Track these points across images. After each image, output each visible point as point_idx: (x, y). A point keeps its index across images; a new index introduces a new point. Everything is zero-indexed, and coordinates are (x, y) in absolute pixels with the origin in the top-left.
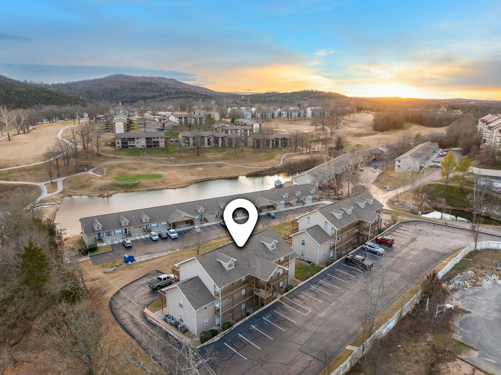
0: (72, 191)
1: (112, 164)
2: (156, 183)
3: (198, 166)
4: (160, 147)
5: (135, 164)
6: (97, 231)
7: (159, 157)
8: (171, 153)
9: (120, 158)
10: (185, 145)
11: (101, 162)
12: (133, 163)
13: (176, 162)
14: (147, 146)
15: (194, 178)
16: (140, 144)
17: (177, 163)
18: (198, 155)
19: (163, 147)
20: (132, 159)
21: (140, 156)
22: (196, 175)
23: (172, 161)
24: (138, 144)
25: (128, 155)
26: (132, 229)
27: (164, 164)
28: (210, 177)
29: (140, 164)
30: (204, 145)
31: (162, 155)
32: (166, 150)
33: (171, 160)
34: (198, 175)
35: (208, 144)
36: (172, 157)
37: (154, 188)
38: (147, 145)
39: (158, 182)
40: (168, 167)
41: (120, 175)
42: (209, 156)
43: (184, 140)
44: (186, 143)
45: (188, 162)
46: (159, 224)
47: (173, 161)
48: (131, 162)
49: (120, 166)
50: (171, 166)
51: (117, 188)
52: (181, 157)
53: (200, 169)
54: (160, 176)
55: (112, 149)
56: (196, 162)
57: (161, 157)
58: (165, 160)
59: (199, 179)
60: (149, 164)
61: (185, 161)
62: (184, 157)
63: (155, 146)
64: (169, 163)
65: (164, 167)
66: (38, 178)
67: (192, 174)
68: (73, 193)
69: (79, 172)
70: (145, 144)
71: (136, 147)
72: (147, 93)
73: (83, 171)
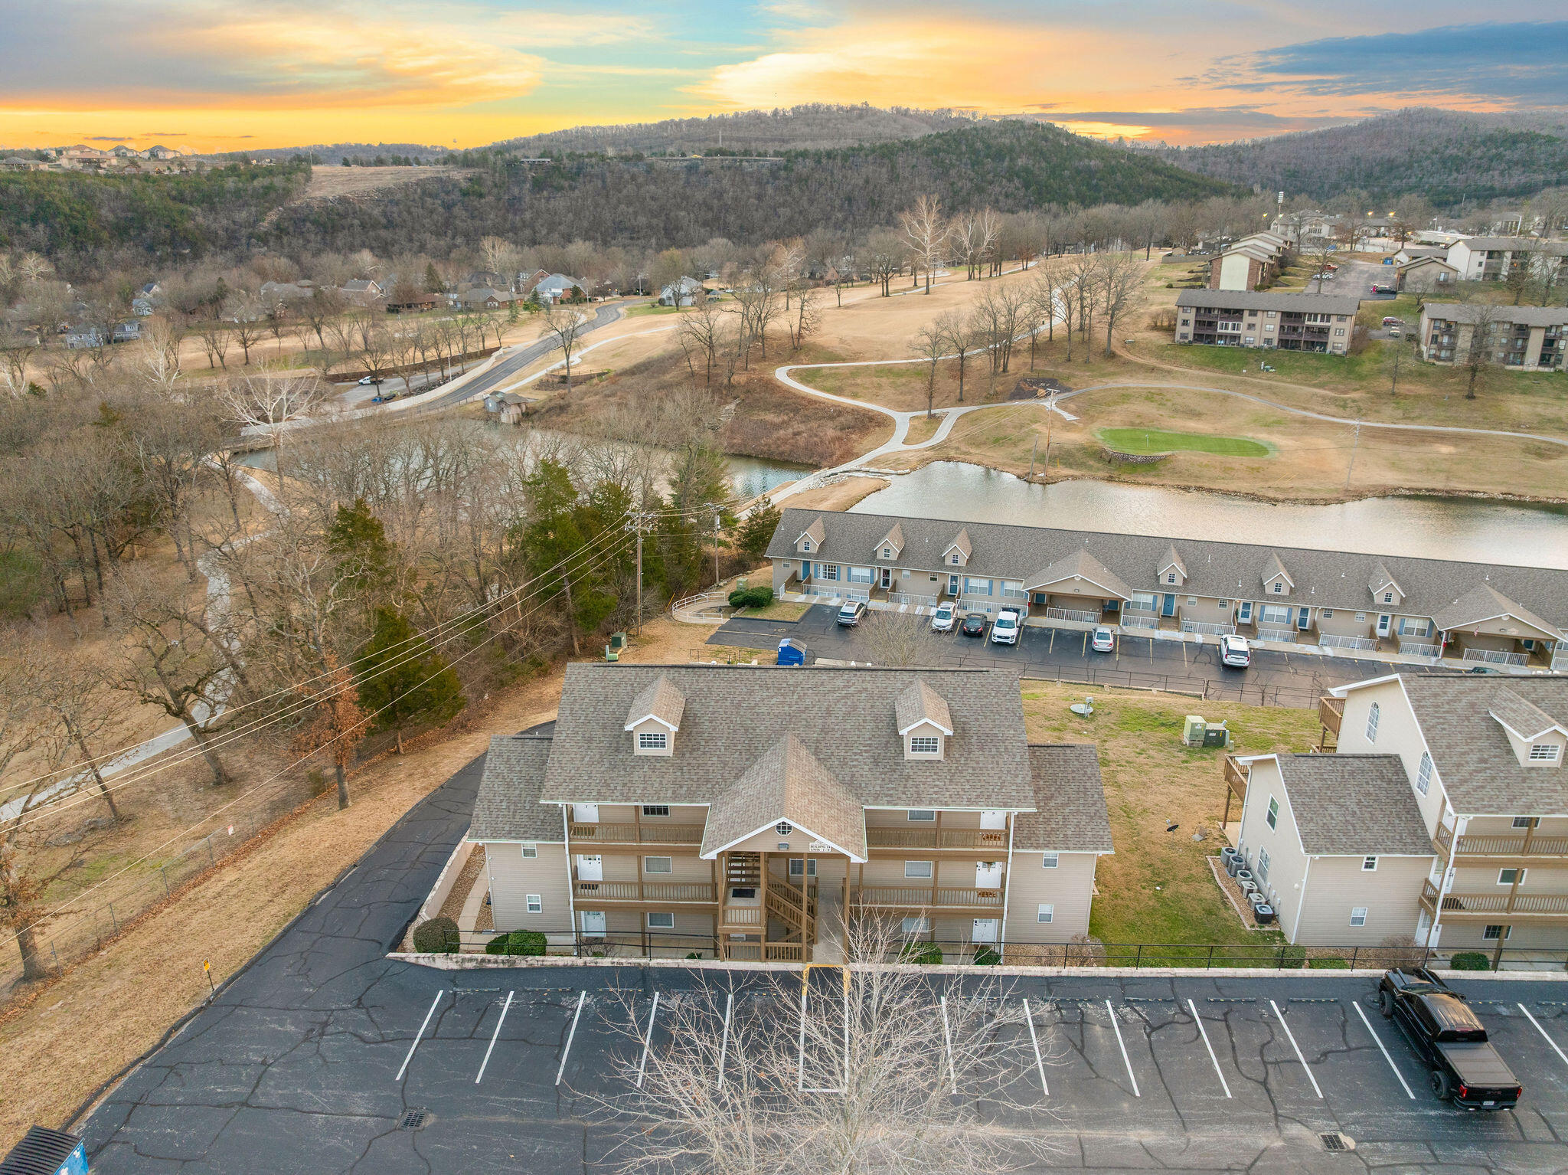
0: (964, 448)
1: (1127, 389)
2: (1227, 469)
3: (1441, 438)
4: (1329, 349)
5: (1207, 396)
6: (803, 555)
7: (1309, 386)
8: (1361, 378)
9: (1169, 372)
10: (1433, 352)
11: (1104, 376)
12: (1200, 394)
13: (1359, 410)
14: (1280, 340)
15: (1391, 478)
16: (1256, 332)
17: (1365, 415)
18: (1471, 397)
19: (1339, 352)
20: (1207, 379)
21: (1238, 373)
22: (1408, 470)
23: (1344, 407)
24: (1251, 332)
25: (1202, 366)
26: (904, 576)
27: (1313, 410)
28: (1468, 487)
29: (1226, 398)
30: (1522, 363)
31: (1324, 378)
32: (1348, 363)
33: (1345, 400)
34: (1420, 471)
35: (1544, 360)
36: (1356, 390)
37: (1207, 485)
38: (1285, 337)
39: (1237, 466)
40: (1318, 423)
41: (1132, 424)
42: (1518, 406)
43: (1436, 332)
44: (1441, 347)
45: (1407, 418)
46: (996, 584)
47: (1351, 405)
48: (1198, 389)
49: (1150, 396)
50: (1333, 423)
51: (1091, 463)
52: (1393, 394)
53: (1445, 449)
54: (1261, 450)
55: (1159, 339)
56: (1444, 422)
57: (1314, 386)
58: (1324, 397)
59: (1408, 485)
60: (1255, 403)
61: (1399, 413)
62: (1406, 397)
63: (1311, 345)
64: (1333, 409)
65: (1304, 422)
66: (909, 398)
67: (1393, 465)
68: (965, 453)
69: (1021, 398)
70: (1275, 336)
71: (1242, 342)
72: (1502, 174)
73: (1033, 395)
